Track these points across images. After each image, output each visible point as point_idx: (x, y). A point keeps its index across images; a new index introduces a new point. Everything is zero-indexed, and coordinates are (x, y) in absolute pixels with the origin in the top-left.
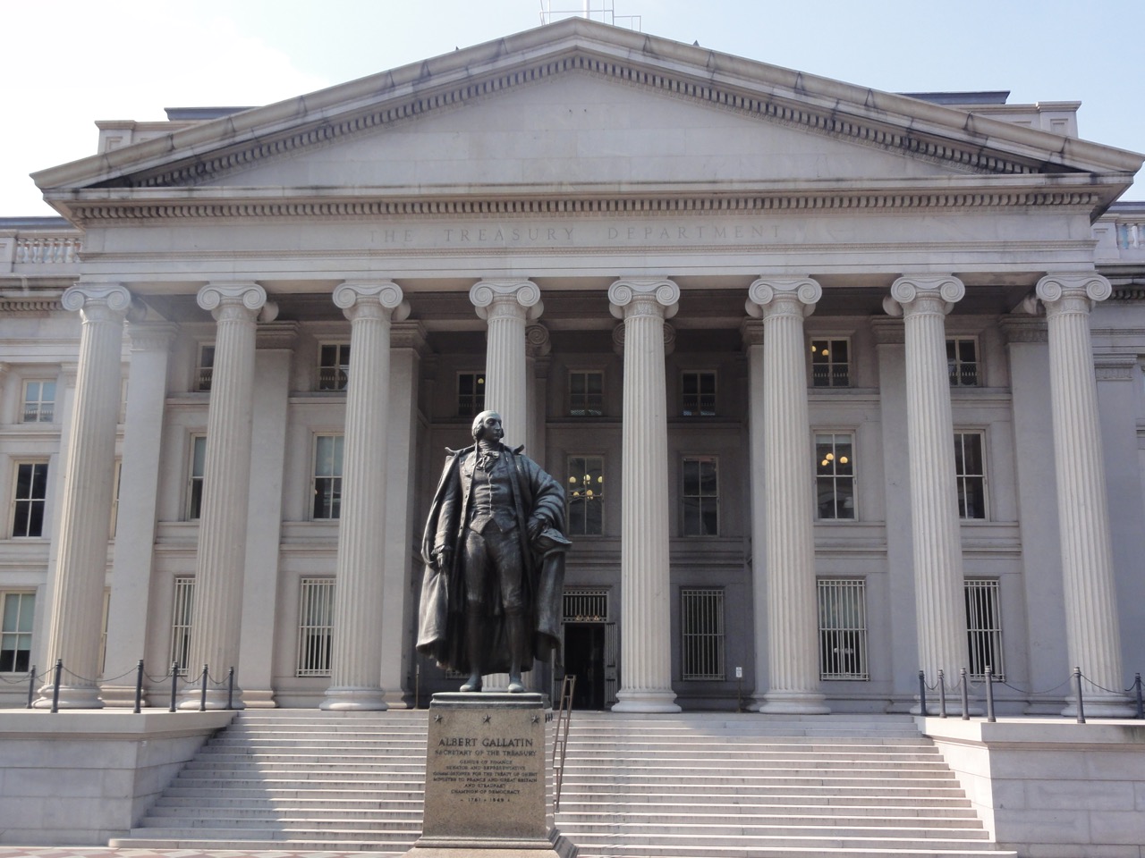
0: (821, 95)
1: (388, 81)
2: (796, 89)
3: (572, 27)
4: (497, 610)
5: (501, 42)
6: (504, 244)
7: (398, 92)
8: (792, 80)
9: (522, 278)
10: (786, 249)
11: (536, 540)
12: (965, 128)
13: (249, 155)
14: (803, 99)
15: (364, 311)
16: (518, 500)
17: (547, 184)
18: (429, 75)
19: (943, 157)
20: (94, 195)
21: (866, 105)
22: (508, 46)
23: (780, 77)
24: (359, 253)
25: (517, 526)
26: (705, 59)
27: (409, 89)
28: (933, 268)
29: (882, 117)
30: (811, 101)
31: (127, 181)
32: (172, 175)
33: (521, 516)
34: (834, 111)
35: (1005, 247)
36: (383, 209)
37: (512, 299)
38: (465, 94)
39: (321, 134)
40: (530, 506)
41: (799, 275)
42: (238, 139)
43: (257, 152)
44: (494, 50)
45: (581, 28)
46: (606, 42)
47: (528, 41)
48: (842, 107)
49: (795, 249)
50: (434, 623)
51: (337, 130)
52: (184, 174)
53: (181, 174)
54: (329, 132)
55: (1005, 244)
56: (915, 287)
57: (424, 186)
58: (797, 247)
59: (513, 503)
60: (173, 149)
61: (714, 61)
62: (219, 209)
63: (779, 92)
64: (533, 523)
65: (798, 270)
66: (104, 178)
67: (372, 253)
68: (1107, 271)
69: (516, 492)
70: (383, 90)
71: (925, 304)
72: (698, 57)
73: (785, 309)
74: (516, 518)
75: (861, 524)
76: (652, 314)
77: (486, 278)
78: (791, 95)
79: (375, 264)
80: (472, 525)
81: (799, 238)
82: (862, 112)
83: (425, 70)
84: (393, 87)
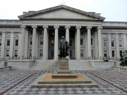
10: (79, 24)
12: (93, 15)
24: (45, 23)
55: (95, 24)
60: (29, 14)
68: (102, 26)
84: (48, 10)
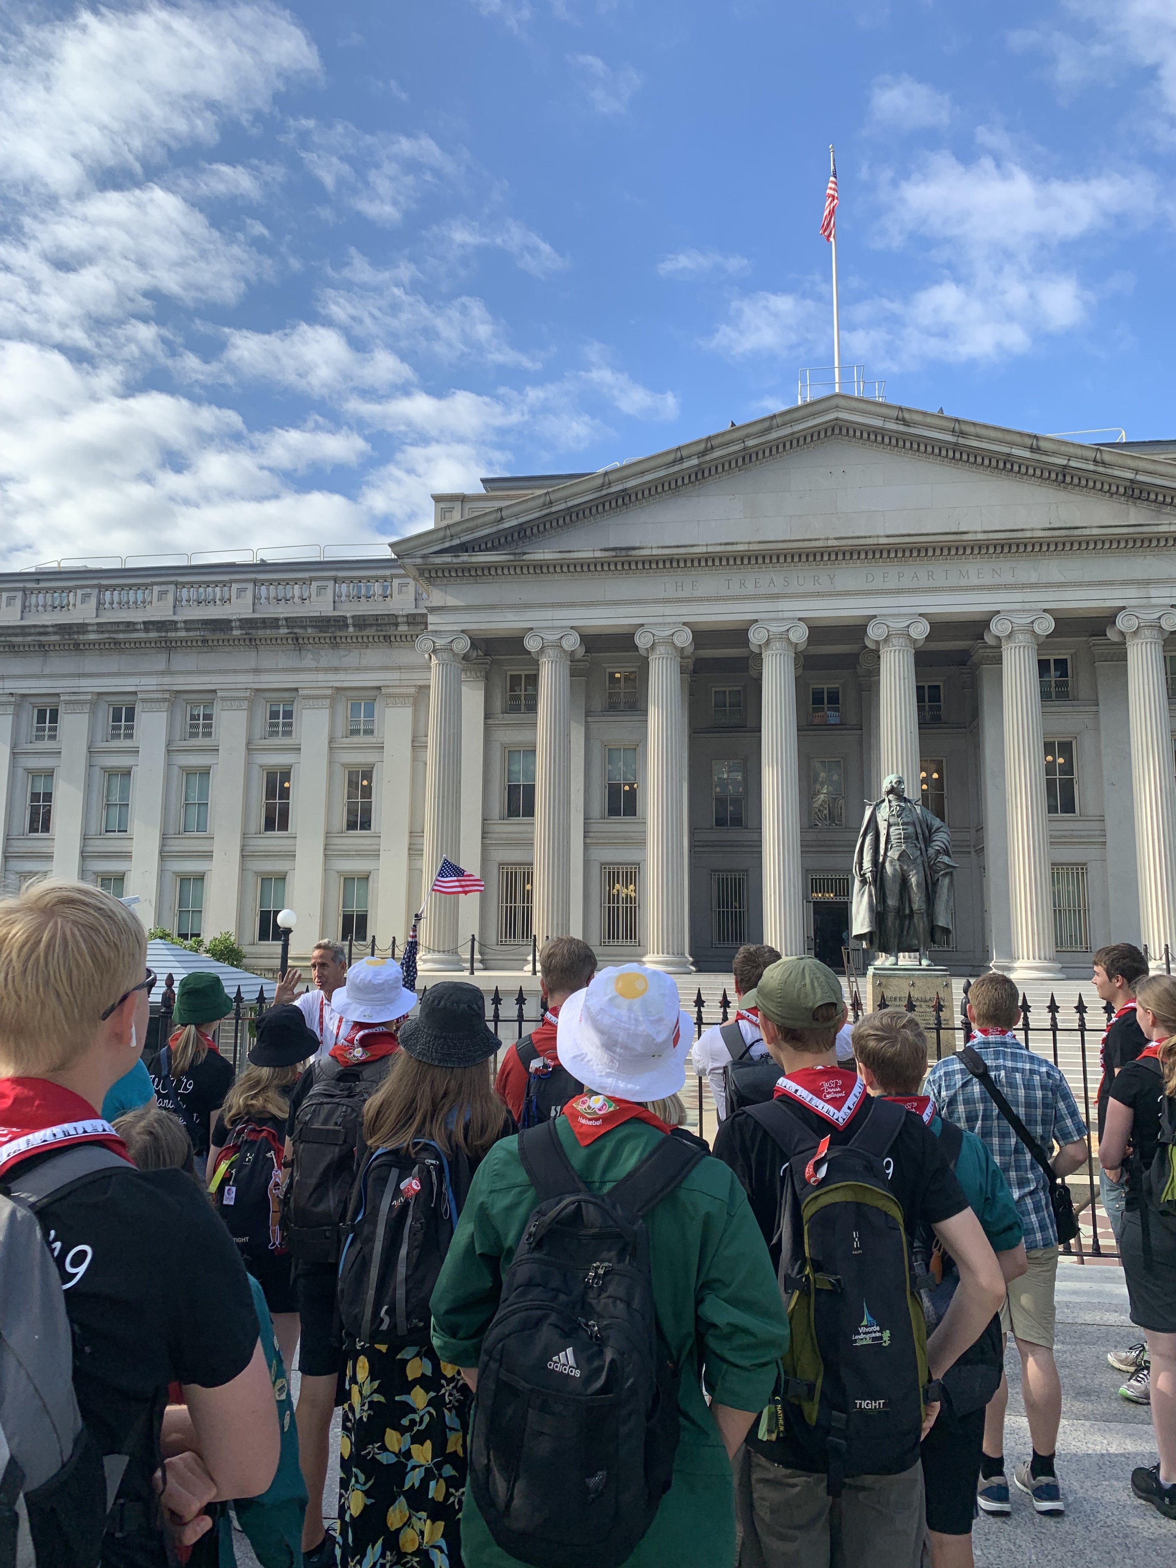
0: (1054, 453)
1: (678, 456)
2: (1032, 449)
3: (834, 402)
4: (907, 911)
5: (774, 417)
6: (776, 591)
7: (686, 465)
8: (1028, 442)
9: (794, 619)
11: (934, 864)
13: (561, 522)
14: (1037, 457)
15: (661, 649)
16: (920, 836)
17: (816, 540)
18: (712, 448)
19: (1163, 503)
20: (439, 560)
21: (1095, 461)
22: (779, 420)
23: (1017, 439)
25: (921, 854)
26: (951, 425)
27: (695, 462)
28: (1153, 601)
29: (1109, 471)
30: (1044, 458)
31: (464, 548)
32: (499, 541)
33: (923, 847)
34: (1065, 467)
36: (675, 564)
37: (784, 636)
38: (740, 462)
39: (620, 502)
40: (928, 841)
41: (1035, 610)
42: (554, 509)
43: (568, 519)
44: (766, 424)
45: (842, 402)
46: (864, 412)
47: (796, 415)
48: (1073, 464)
49: (1030, 588)
50: (867, 919)
51: (633, 498)
52: (509, 538)
53: (506, 538)
54: (627, 499)
56: (1137, 617)
57: (711, 545)
58: (1032, 586)
59: (917, 839)
61: (958, 427)
62: (540, 568)
63: (1015, 451)
64: (931, 851)
65: (1034, 606)
66: (447, 545)
67: (666, 601)
69: (919, 831)
70: (674, 462)
71: (1147, 632)
72: (945, 423)
73: (1022, 638)
74: (920, 849)
75: (1082, 818)
76: (906, 646)
77: (762, 620)
78: (1027, 454)
79: (668, 610)
80: (889, 854)
81: (1034, 577)
82: (1092, 467)
83: (709, 445)
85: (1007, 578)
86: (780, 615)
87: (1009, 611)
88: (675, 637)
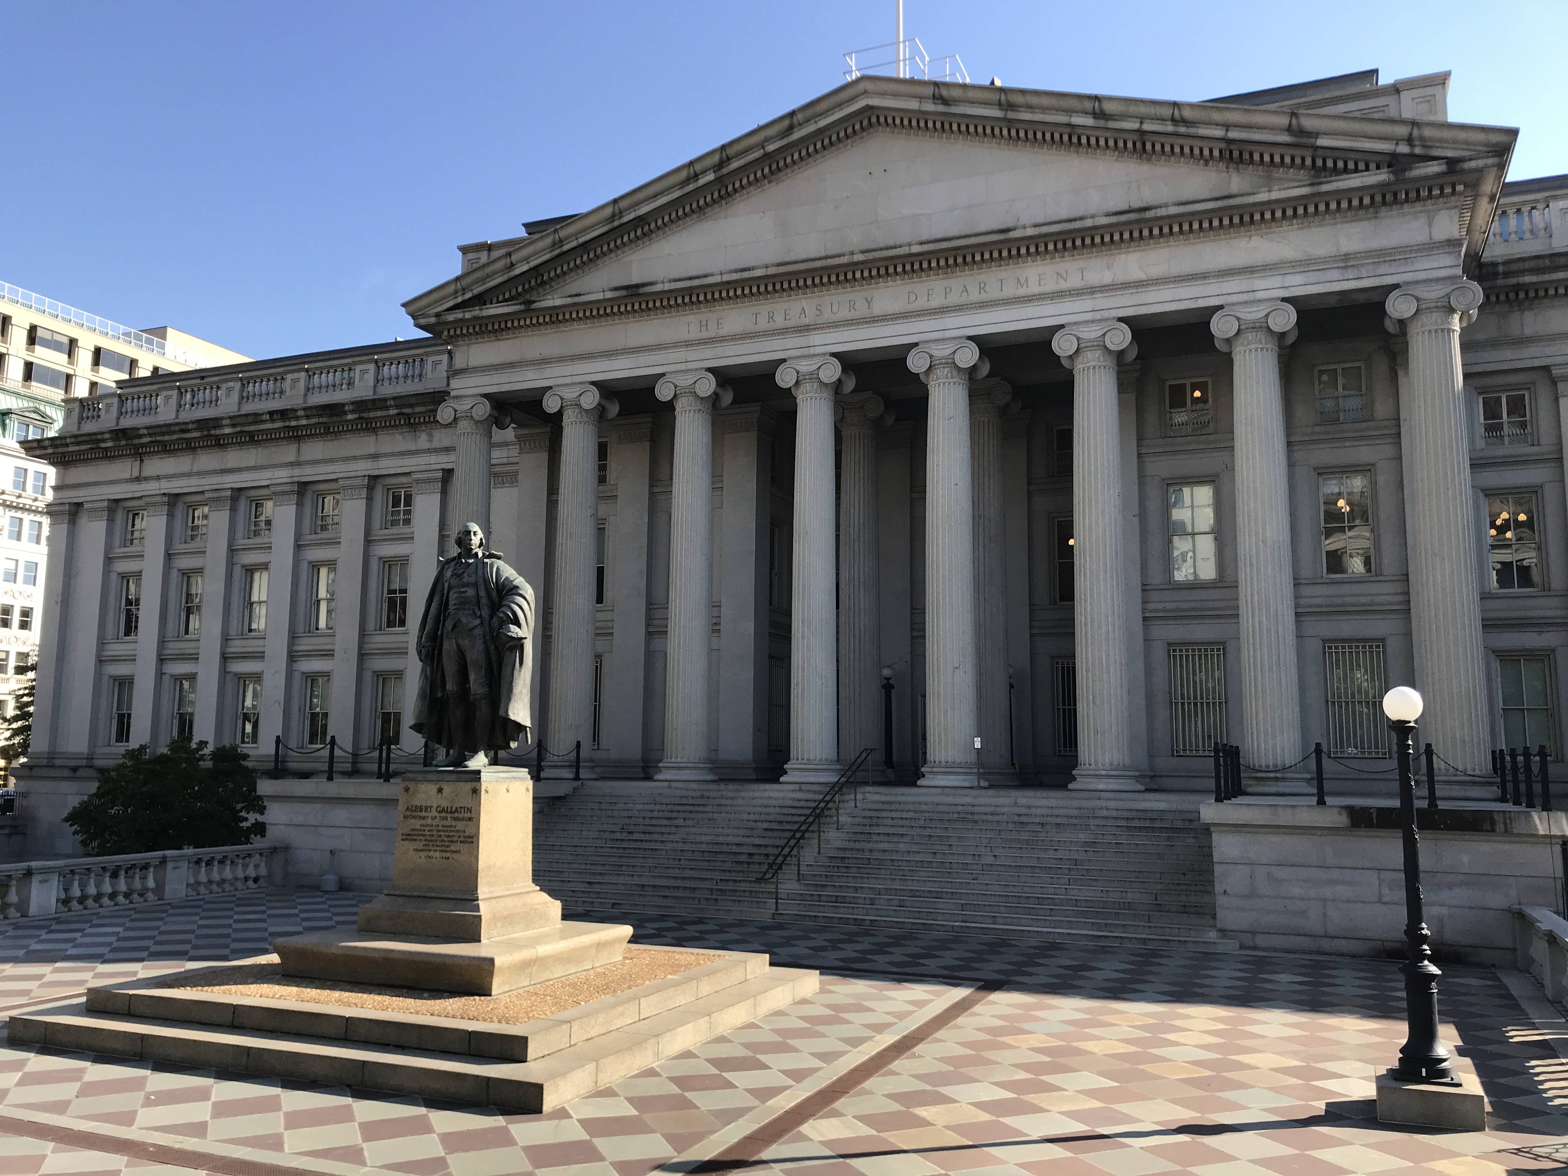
0: (1122, 116)
1: (690, 171)
2: (1095, 115)
3: (861, 87)
5: (792, 114)
6: (807, 321)
7: (703, 181)
8: (1088, 105)
9: (824, 354)
10: (1093, 293)
11: (497, 635)
12: (1289, 129)
13: (578, 260)
14: (1101, 123)
15: (684, 401)
16: (484, 601)
17: (839, 256)
18: (729, 159)
19: (1271, 164)
23: (1075, 104)
24: (676, 345)
25: (481, 622)
26: (996, 96)
27: (711, 177)
28: (1260, 295)
29: (1192, 131)
30: (1114, 124)
31: (480, 300)
32: (517, 289)
33: (485, 613)
34: (1141, 132)
35: (1346, 260)
36: (693, 300)
37: (814, 376)
38: (767, 171)
39: (639, 232)
40: (495, 606)
41: (1107, 320)
42: (566, 248)
43: (585, 256)
44: (786, 123)
46: (896, 95)
47: (818, 108)
48: (1147, 127)
49: (1101, 291)
51: (653, 226)
52: (527, 286)
53: (523, 286)
54: (645, 227)
55: (1347, 257)
56: (1237, 318)
57: (725, 273)
58: (1104, 289)
59: (478, 604)
60: (512, 265)
61: (1004, 98)
62: (556, 316)
63: (1074, 119)
64: (495, 620)
65: (1106, 314)
66: (460, 299)
67: (688, 344)
69: (483, 593)
70: (687, 181)
71: (1251, 336)
73: (1092, 357)
74: (480, 616)
76: (952, 377)
77: (790, 358)
78: (1089, 121)
79: (690, 354)
81: (1107, 278)
82: (1170, 128)
83: (725, 154)
84: (696, 176)
85: (1074, 282)
86: (812, 351)
87: (1075, 323)
88: (697, 385)
